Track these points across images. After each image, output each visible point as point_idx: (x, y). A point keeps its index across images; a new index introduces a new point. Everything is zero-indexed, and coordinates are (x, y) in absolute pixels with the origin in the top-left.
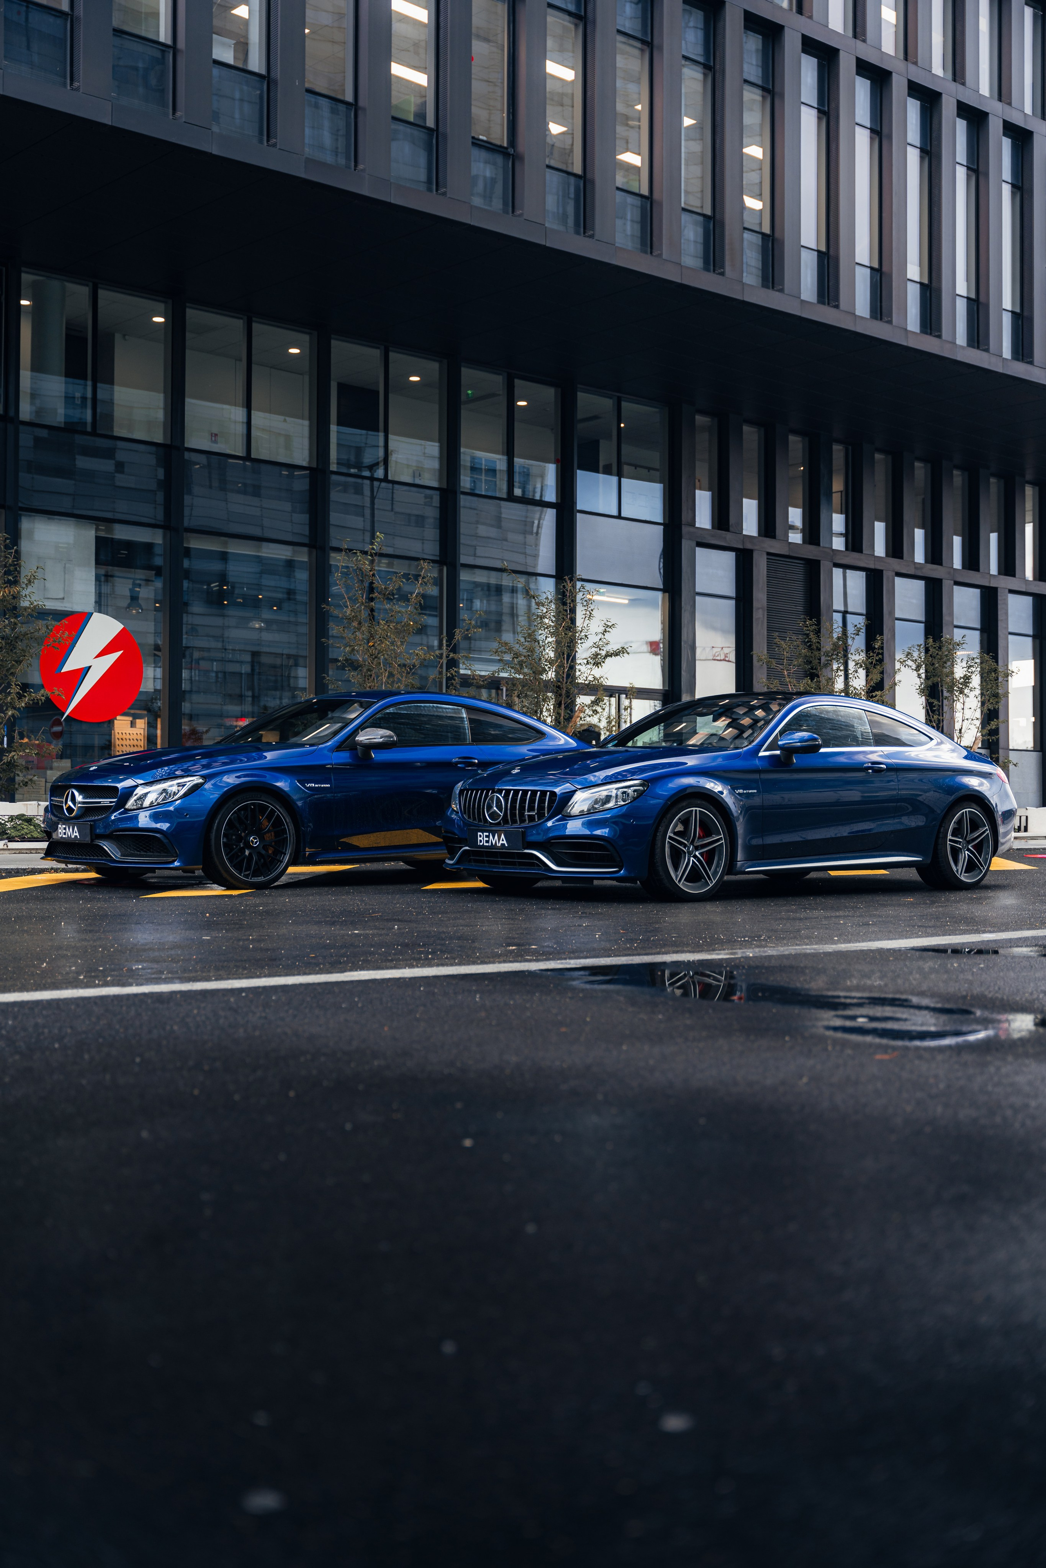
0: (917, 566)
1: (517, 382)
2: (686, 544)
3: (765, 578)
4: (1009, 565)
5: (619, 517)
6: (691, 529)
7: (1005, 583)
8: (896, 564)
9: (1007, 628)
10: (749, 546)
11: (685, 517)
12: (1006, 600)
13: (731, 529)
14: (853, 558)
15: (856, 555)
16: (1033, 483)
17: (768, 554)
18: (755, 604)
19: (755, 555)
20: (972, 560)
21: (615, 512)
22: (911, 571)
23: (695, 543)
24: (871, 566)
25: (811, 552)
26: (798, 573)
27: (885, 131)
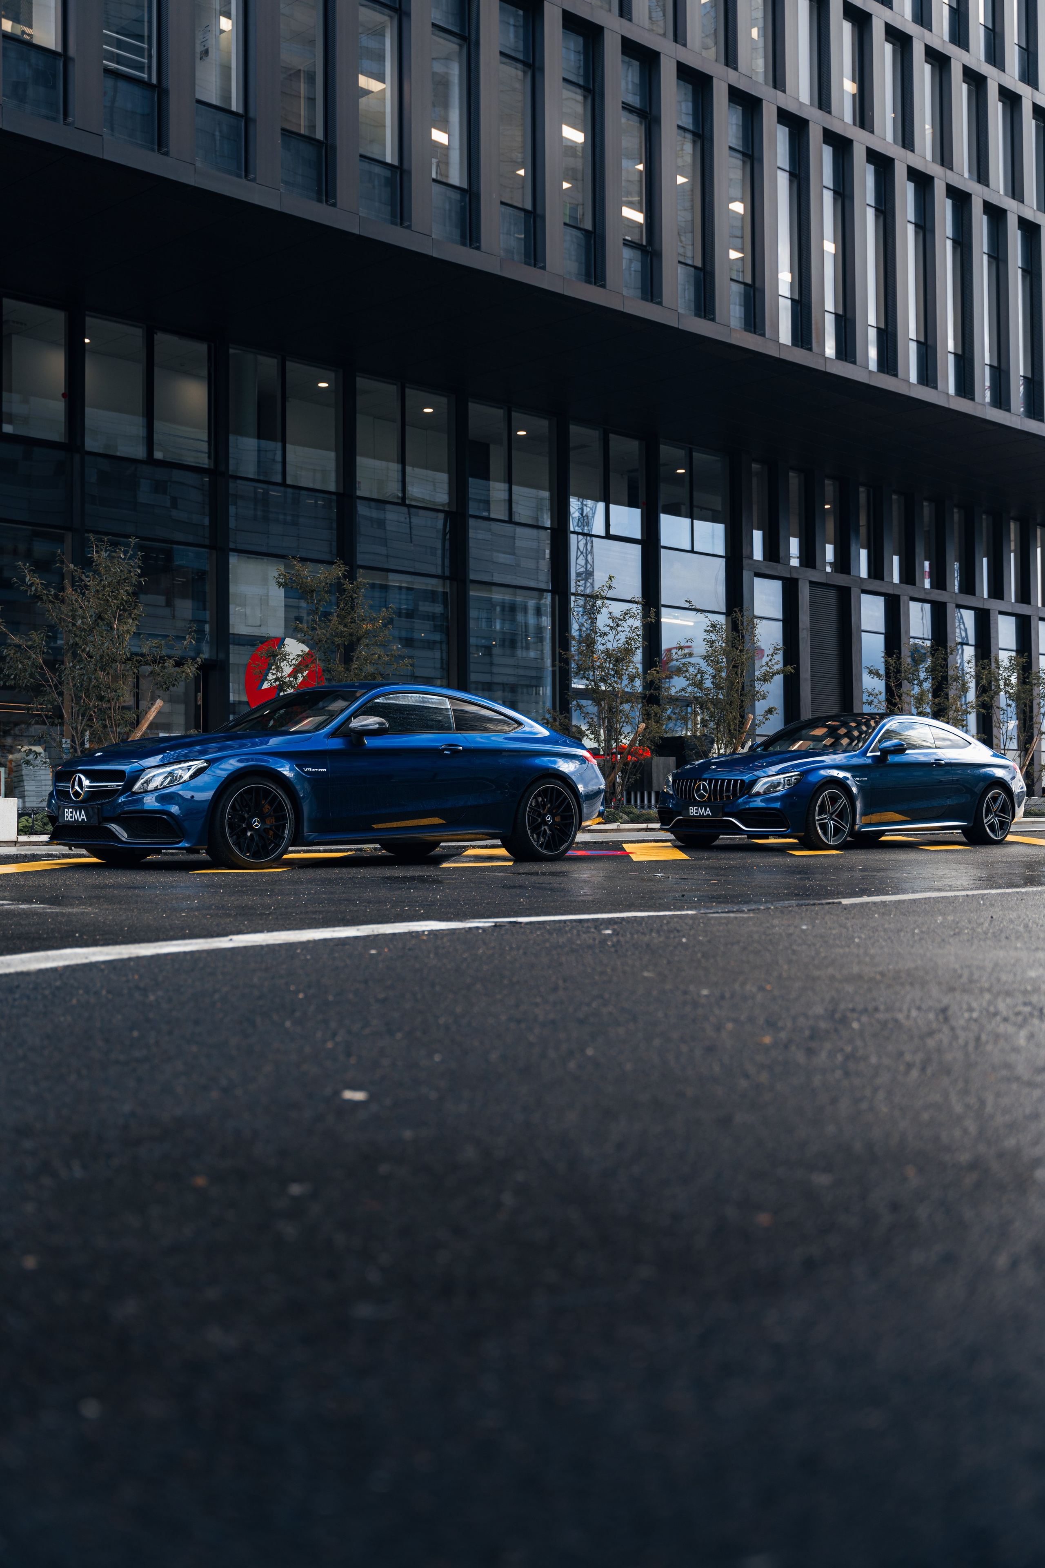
0: (927, 591)
1: (612, 436)
2: (746, 575)
3: (808, 603)
4: (997, 591)
5: (692, 551)
6: (750, 562)
7: (994, 605)
8: (909, 589)
9: (998, 644)
10: (795, 576)
11: (745, 552)
12: (997, 620)
13: (781, 561)
14: (876, 585)
15: (878, 582)
16: (1015, 519)
17: (811, 582)
18: (801, 625)
19: (800, 583)
20: (969, 586)
21: (689, 548)
22: (922, 596)
23: (753, 574)
24: (890, 591)
25: (841, 580)
26: (831, 597)
27: (928, 226)
